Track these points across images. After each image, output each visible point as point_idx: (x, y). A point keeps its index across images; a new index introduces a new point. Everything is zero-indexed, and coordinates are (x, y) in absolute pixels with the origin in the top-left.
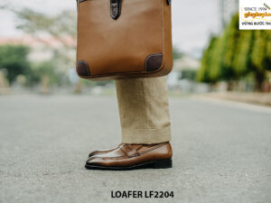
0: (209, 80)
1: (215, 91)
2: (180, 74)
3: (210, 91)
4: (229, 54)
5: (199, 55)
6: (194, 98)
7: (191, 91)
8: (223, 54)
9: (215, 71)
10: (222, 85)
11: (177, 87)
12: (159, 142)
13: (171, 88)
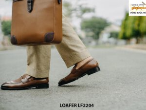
0: (126, 38)
1: (129, 44)
2: (109, 35)
3: (126, 44)
4: (137, 22)
5: (120, 23)
6: (117, 48)
7: (116, 44)
8: (134, 23)
9: (129, 32)
10: (134, 40)
11: (108, 42)
12: (42, 77)
13: (104, 43)
